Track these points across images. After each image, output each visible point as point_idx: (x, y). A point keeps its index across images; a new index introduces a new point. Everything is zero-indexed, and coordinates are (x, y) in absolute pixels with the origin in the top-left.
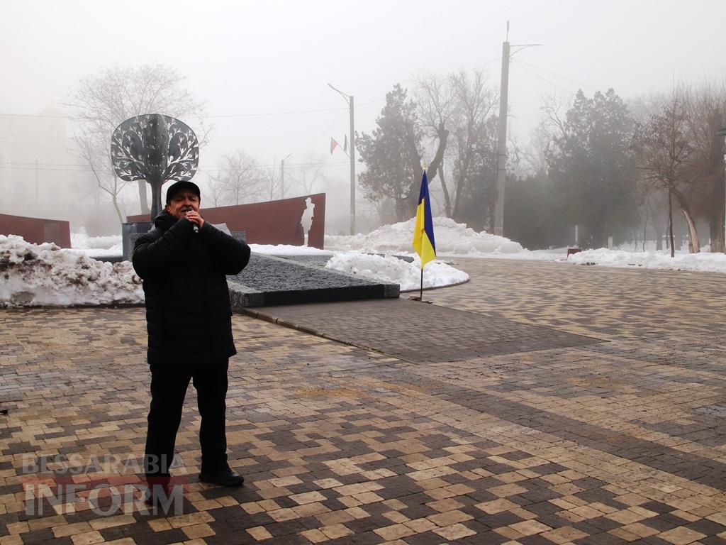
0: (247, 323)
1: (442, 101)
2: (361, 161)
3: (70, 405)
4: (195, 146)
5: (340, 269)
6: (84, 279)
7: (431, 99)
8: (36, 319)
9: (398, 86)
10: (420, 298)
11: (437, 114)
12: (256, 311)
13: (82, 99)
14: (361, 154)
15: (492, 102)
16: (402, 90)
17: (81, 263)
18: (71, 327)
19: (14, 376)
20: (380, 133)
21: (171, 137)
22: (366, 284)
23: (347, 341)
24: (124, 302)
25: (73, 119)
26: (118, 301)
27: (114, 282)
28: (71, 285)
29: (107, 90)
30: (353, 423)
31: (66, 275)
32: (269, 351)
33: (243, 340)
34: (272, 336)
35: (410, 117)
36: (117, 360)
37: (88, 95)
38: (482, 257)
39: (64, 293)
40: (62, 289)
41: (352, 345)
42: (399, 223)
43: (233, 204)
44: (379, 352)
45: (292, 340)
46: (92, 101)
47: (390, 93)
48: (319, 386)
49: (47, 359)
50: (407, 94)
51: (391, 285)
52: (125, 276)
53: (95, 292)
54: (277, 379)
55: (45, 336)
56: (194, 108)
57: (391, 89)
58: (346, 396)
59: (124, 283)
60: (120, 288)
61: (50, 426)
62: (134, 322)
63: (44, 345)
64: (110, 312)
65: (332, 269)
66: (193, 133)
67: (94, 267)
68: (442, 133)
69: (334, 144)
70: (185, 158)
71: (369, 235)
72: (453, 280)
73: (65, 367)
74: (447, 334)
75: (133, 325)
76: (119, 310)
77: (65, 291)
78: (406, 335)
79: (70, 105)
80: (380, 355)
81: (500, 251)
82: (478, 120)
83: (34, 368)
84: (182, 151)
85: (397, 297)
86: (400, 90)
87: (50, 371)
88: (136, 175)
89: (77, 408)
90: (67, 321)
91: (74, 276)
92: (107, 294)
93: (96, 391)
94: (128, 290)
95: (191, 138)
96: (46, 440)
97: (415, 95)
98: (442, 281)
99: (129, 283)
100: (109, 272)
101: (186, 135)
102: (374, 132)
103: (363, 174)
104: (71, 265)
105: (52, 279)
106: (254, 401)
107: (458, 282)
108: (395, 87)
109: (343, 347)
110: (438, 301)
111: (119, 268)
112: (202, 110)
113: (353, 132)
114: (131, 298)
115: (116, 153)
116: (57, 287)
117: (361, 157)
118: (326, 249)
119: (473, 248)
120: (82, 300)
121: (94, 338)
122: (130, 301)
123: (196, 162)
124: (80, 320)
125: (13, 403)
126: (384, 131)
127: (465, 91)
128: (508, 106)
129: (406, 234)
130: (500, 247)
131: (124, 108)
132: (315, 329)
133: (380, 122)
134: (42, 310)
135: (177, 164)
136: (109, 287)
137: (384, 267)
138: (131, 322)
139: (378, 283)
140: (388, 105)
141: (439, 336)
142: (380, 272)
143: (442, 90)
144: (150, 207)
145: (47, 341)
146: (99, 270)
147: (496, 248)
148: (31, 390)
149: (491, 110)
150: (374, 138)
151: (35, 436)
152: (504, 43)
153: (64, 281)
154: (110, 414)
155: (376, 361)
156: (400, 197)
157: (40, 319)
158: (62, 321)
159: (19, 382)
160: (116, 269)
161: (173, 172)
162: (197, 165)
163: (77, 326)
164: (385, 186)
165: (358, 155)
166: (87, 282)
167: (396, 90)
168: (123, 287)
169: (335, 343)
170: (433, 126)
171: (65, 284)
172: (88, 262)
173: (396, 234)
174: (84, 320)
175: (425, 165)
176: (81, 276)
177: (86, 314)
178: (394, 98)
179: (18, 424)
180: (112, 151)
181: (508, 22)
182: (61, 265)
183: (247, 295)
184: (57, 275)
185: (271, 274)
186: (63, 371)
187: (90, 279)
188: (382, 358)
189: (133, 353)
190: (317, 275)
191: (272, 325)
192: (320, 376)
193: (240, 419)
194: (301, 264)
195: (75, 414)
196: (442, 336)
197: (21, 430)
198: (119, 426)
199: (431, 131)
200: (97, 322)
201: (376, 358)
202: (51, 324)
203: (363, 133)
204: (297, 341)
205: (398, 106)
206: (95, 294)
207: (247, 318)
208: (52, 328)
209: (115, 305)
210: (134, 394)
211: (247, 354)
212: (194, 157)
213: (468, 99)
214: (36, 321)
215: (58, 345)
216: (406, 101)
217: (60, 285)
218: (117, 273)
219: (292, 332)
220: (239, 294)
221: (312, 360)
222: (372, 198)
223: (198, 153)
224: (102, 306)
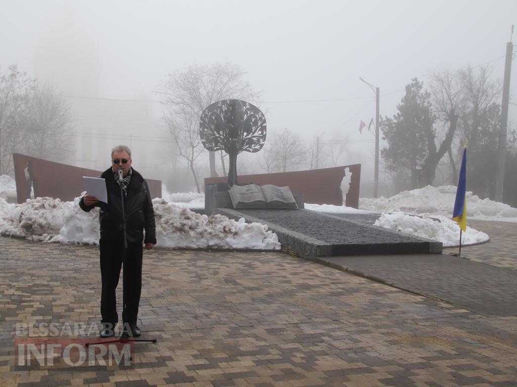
0: (321, 270)
1: (453, 92)
2: (384, 139)
3: (204, 338)
4: (264, 125)
5: (387, 227)
6: (186, 228)
7: (444, 90)
8: (152, 258)
9: (416, 79)
10: (459, 255)
11: (449, 102)
12: (327, 260)
13: (169, 89)
14: (384, 134)
15: (495, 92)
16: (419, 83)
17: (184, 215)
18: (180, 266)
19: (150, 308)
20: (400, 117)
21: (245, 117)
22: (414, 241)
23: (416, 291)
24: (216, 247)
25: (163, 104)
26: (212, 246)
27: (209, 230)
28: (176, 232)
29: (189, 82)
30: (462, 373)
31: (172, 224)
32: (351, 296)
33: (325, 285)
34: (348, 283)
35: (426, 104)
36: (228, 298)
37: (174, 85)
38: (486, 219)
39: (171, 238)
40: (169, 235)
41: (421, 295)
42: (415, 190)
43: (282, 171)
44: (448, 303)
45: (366, 287)
46: (177, 90)
47: (409, 85)
48: (411, 333)
49: (172, 294)
50: (423, 86)
51: (435, 243)
52: (218, 226)
53: (194, 238)
54: (370, 324)
55: (163, 274)
56: (253, 96)
57: (410, 82)
58: (440, 345)
59: (217, 232)
60: (214, 236)
61: (195, 357)
62: (230, 265)
63: (165, 280)
64: (206, 255)
65: (380, 227)
66: (262, 114)
67: (194, 218)
68: (452, 117)
69: (362, 125)
70: (256, 134)
71: (391, 198)
72: (478, 240)
73: (188, 302)
74: (500, 289)
75: (229, 267)
76: (213, 254)
77: (171, 236)
78: (465, 289)
79: (161, 93)
80: (449, 306)
81: (502, 215)
82: (482, 106)
83: (164, 301)
84: (254, 128)
85: (440, 253)
86: (417, 83)
87: (178, 305)
88: (218, 146)
89: (212, 341)
90: (176, 261)
91: (178, 224)
92: (203, 240)
93: (221, 326)
94: (220, 238)
95: (260, 119)
96: (198, 371)
97: (431, 87)
98: (469, 240)
99: (220, 232)
100: (205, 222)
101: (257, 116)
102: (394, 116)
103: (385, 149)
104: (176, 216)
105: (162, 227)
106: (361, 345)
107: (482, 241)
108: (413, 80)
109: (413, 297)
110: (473, 258)
111: (213, 220)
112: (259, 97)
113: (378, 116)
114: (222, 244)
115: (203, 130)
116: (165, 233)
117: (384, 136)
118: (361, 209)
119: (479, 212)
120: (183, 244)
121: (202, 277)
122: (221, 247)
123: (264, 137)
124: (186, 261)
125: (158, 333)
126: (402, 115)
127: (470, 83)
128: (510, 95)
129: (422, 199)
130: (502, 212)
131: (201, 95)
132: (383, 278)
133: (401, 108)
134: (153, 251)
135: (250, 139)
136: (205, 234)
137: (423, 226)
138: (227, 265)
139: (424, 241)
140: (407, 94)
141: (494, 291)
142: (420, 231)
143: (453, 82)
144: (227, 171)
145: (166, 278)
146: (197, 221)
147: (498, 212)
148: (168, 322)
149: (494, 99)
150: (395, 121)
151: (187, 366)
152: (508, 43)
153: (171, 228)
154: (242, 349)
155: (448, 311)
156: (415, 168)
157: (154, 258)
158: (173, 261)
159: (157, 314)
160: (211, 220)
161: (247, 145)
162: (264, 140)
163: (185, 266)
164: (404, 159)
165: (381, 135)
166: (189, 230)
167: (414, 82)
168: (216, 236)
169: (405, 292)
170: (445, 111)
171: (171, 231)
172: (190, 213)
173: (414, 198)
174: (189, 260)
175: (438, 143)
176: (184, 225)
177: (188, 255)
178: (412, 89)
179: (168, 353)
180: (200, 128)
181: (513, 26)
182: (168, 215)
183: (319, 246)
184: (166, 223)
185: (332, 229)
186: (187, 305)
187: (190, 228)
188: (453, 309)
189: (239, 292)
190: (370, 232)
191: (344, 274)
192: (406, 323)
193: (357, 362)
194: (353, 221)
195: (212, 347)
196: (497, 291)
197: (172, 360)
198: (254, 362)
199: (443, 115)
200: (200, 263)
201: (449, 309)
202: (164, 263)
203: (386, 117)
204: (370, 288)
205: (415, 95)
206: (194, 240)
207: (319, 265)
208: (166, 266)
209: (209, 249)
210: (254, 331)
211: (334, 298)
212: (262, 133)
213: (474, 90)
214: (152, 260)
215: (176, 281)
216: (422, 91)
217: (168, 231)
218: (212, 223)
219: (363, 280)
220: (312, 246)
221: (392, 306)
222: (391, 168)
223: (266, 131)
224: (199, 250)
